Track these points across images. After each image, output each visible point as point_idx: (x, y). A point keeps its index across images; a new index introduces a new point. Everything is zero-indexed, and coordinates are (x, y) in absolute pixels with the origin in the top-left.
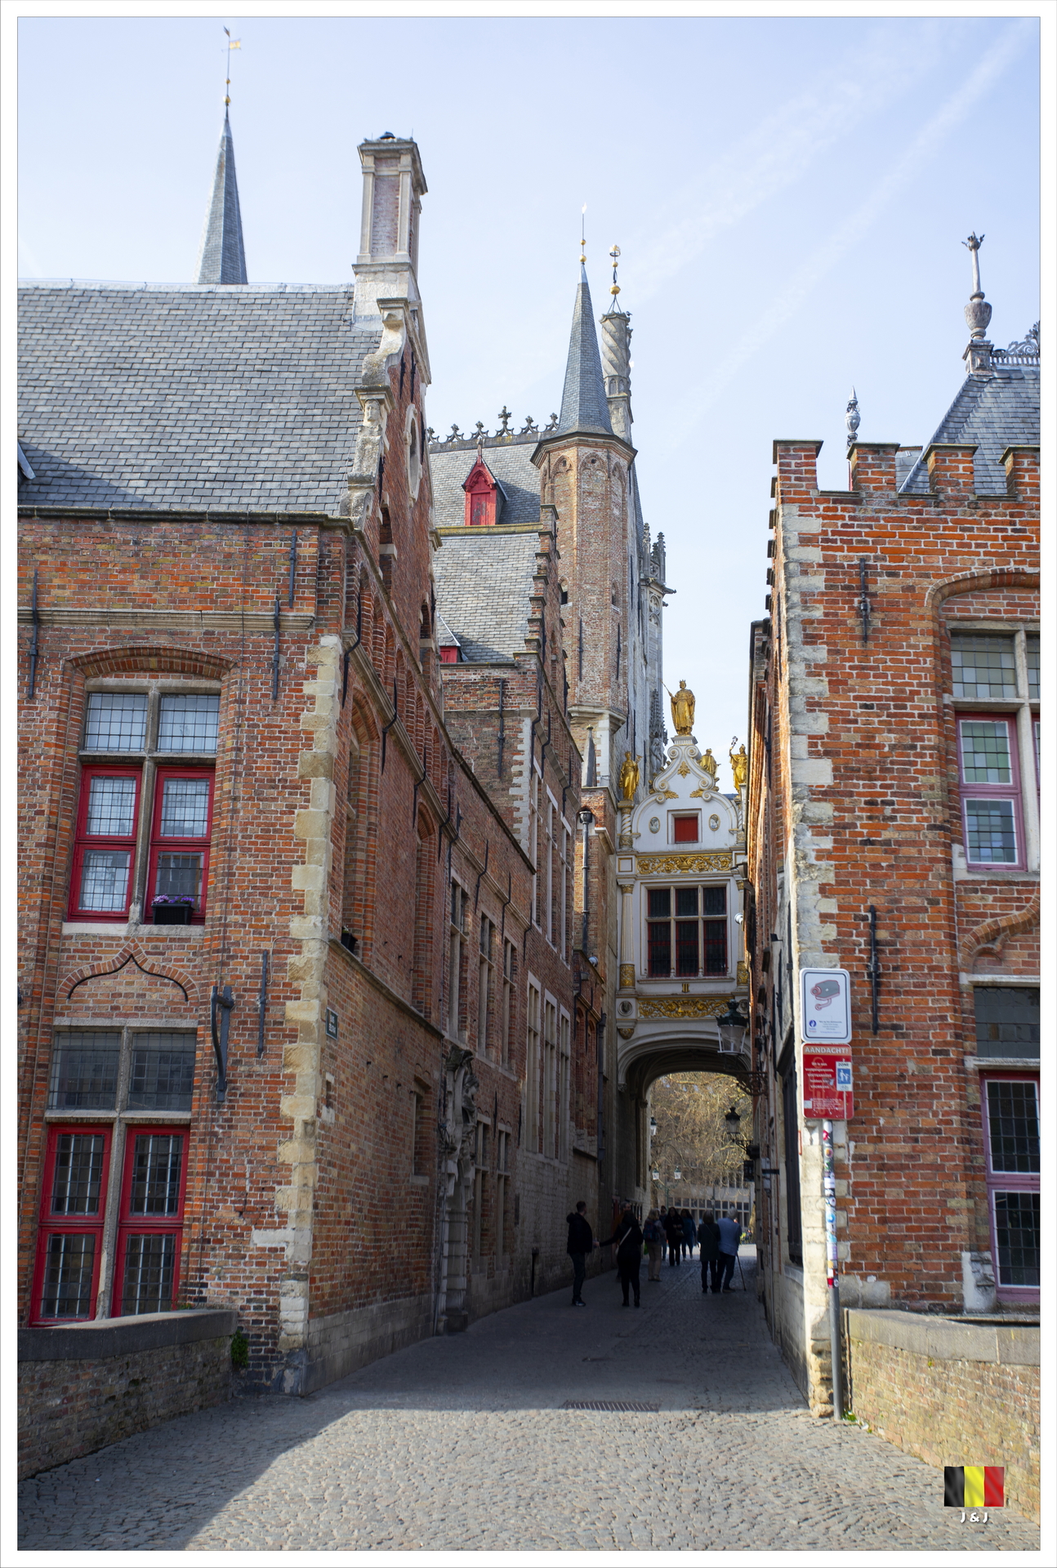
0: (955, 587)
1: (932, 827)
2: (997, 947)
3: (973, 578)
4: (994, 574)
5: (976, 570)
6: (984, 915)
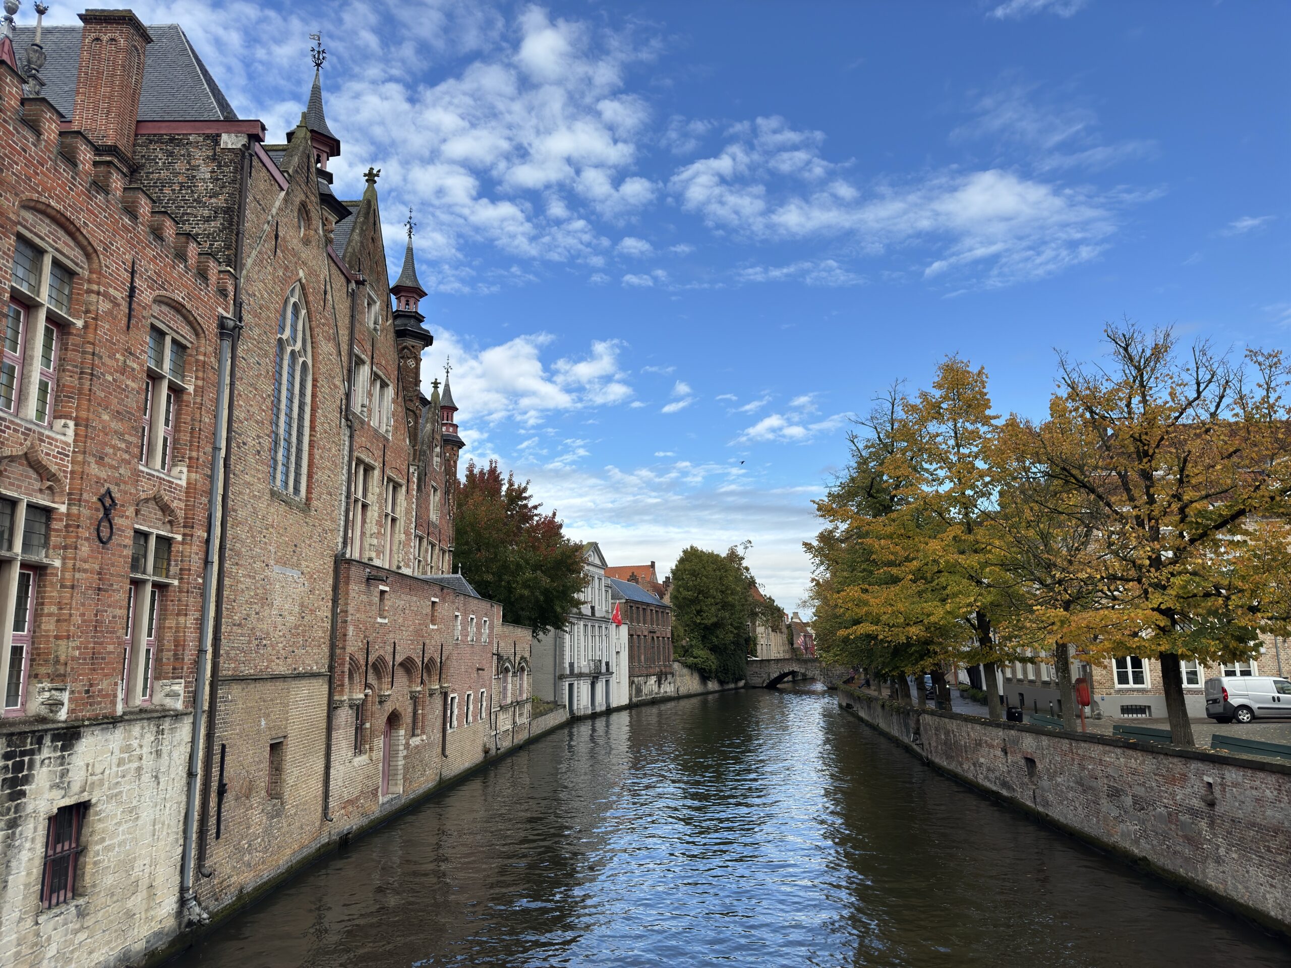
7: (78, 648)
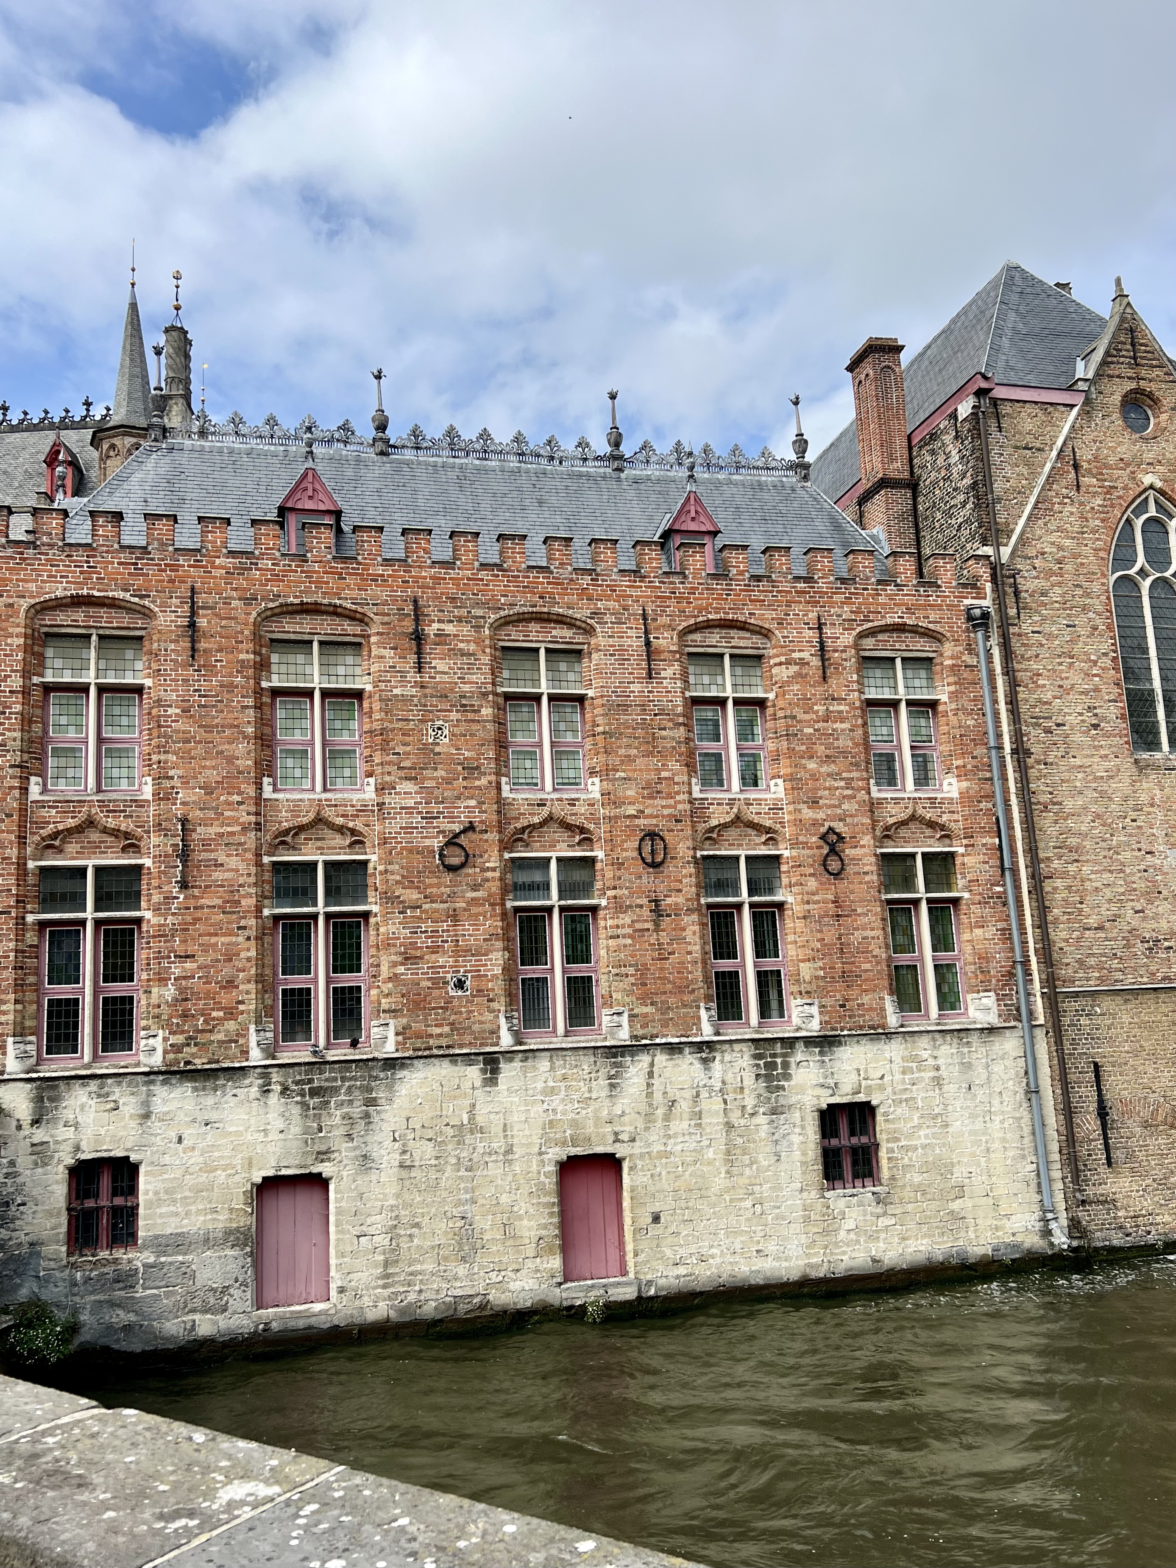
0: (45, 605)
1: (11, 766)
2: (57, 843)
3: (57, 599)
4: (72, 596)
5: (59, 593)
6: (49, 823)
7: (821, 968)
